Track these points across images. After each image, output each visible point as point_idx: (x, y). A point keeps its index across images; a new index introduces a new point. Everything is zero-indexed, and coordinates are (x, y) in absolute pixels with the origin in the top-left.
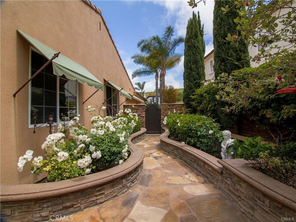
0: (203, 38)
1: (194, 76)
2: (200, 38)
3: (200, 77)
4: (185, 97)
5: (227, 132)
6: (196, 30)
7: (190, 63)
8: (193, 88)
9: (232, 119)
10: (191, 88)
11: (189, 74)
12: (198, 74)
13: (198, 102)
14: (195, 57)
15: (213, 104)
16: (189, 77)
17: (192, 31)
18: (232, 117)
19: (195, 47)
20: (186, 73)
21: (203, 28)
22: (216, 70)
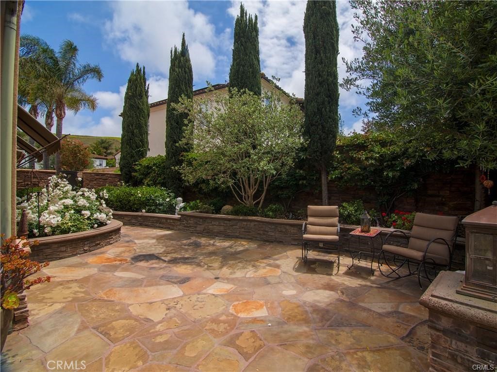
0: (148, 100)
1: (136, 143)
2: (145, 99)
3: (143, 145)
4: (124, 166)
5: (180, 199)
6: (141, 89)
7: (132, 126)
8: (134, 156)
9: (179, 191)
10: (132, 156)
11: (130, 139)
12: (142, 141)
13: (143, 174)
14: (139, 121)
15: (162, 177)
16: (130, 142)
17: (136, 88)
18: (180, 189)
19: (139, 108)
20: (126, 137)
21: (148, 88)
22: (168, 147)
